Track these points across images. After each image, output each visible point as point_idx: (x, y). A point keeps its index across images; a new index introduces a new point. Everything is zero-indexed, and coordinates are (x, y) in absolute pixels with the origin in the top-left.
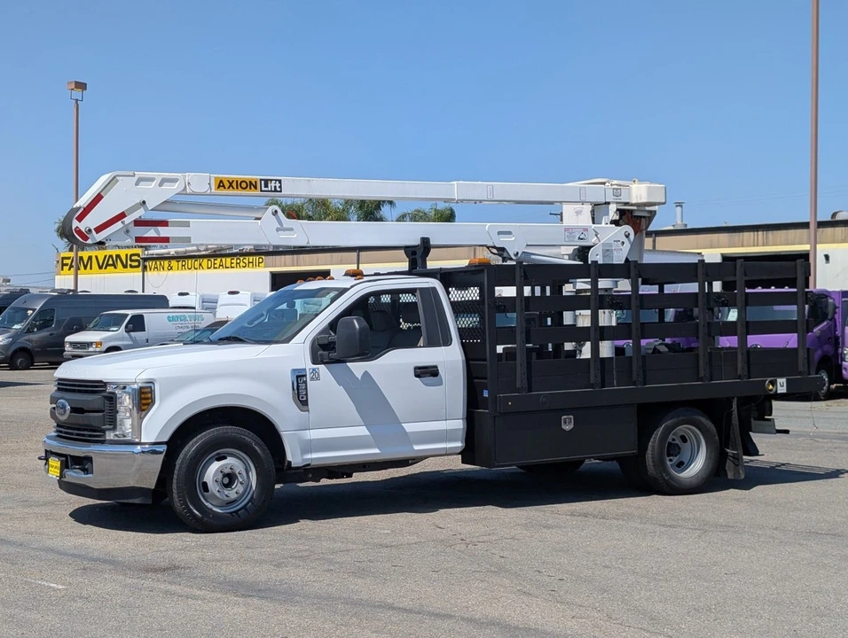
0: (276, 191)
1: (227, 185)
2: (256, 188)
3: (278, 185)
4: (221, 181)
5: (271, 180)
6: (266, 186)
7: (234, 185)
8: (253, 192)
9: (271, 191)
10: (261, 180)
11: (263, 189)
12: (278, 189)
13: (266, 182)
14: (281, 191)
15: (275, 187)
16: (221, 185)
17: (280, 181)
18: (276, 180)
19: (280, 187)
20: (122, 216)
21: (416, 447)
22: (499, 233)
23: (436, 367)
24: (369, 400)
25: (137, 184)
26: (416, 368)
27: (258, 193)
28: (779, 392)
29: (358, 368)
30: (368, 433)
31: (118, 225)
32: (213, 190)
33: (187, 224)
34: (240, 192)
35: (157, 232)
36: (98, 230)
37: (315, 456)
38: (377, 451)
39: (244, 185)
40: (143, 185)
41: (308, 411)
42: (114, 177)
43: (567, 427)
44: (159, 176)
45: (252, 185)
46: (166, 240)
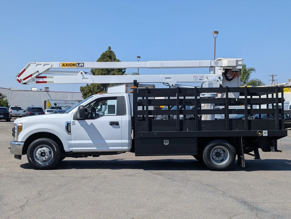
0: (82, 66)
1: (65, 65)
2: (75, 66)
3: (83, 64)
4: (64, 64)
5: (80, 63)
6: (79, 65)
7: (68, 65)
8: (74, 67)
9: (80, 67)
10: (77, 63)
11: (78, 66)
12: (83, 66)
13: (79, 64)
14: (84, 66)
15: (82, 65)
16: (63, 65)
17: (83, 63)
18: (82, 63)
19: (83, 65)
20: (31, 75)
21: (110, 148)
22: (166, 78)
23: (118, 122)
24: (93, 132)
25: (36, 66)
26: (110, 122)
27: (76, 67)
28: (263, 135)
29: (89, 122)
30: (92, 142)
31: (30, 78)
32: (61, 67)
33: (53, 77)
34: (70, 67)
35: (43, 80)
36: (24, 79)
37: (74, 149)
38: (96, 148)
39: (71, 65)
40: (38, 66)
41: (71, 134)
42: (29, 64)
43: (166, 144)
44: (43, 63)
45: (74, 65)
46: (46, 82)
